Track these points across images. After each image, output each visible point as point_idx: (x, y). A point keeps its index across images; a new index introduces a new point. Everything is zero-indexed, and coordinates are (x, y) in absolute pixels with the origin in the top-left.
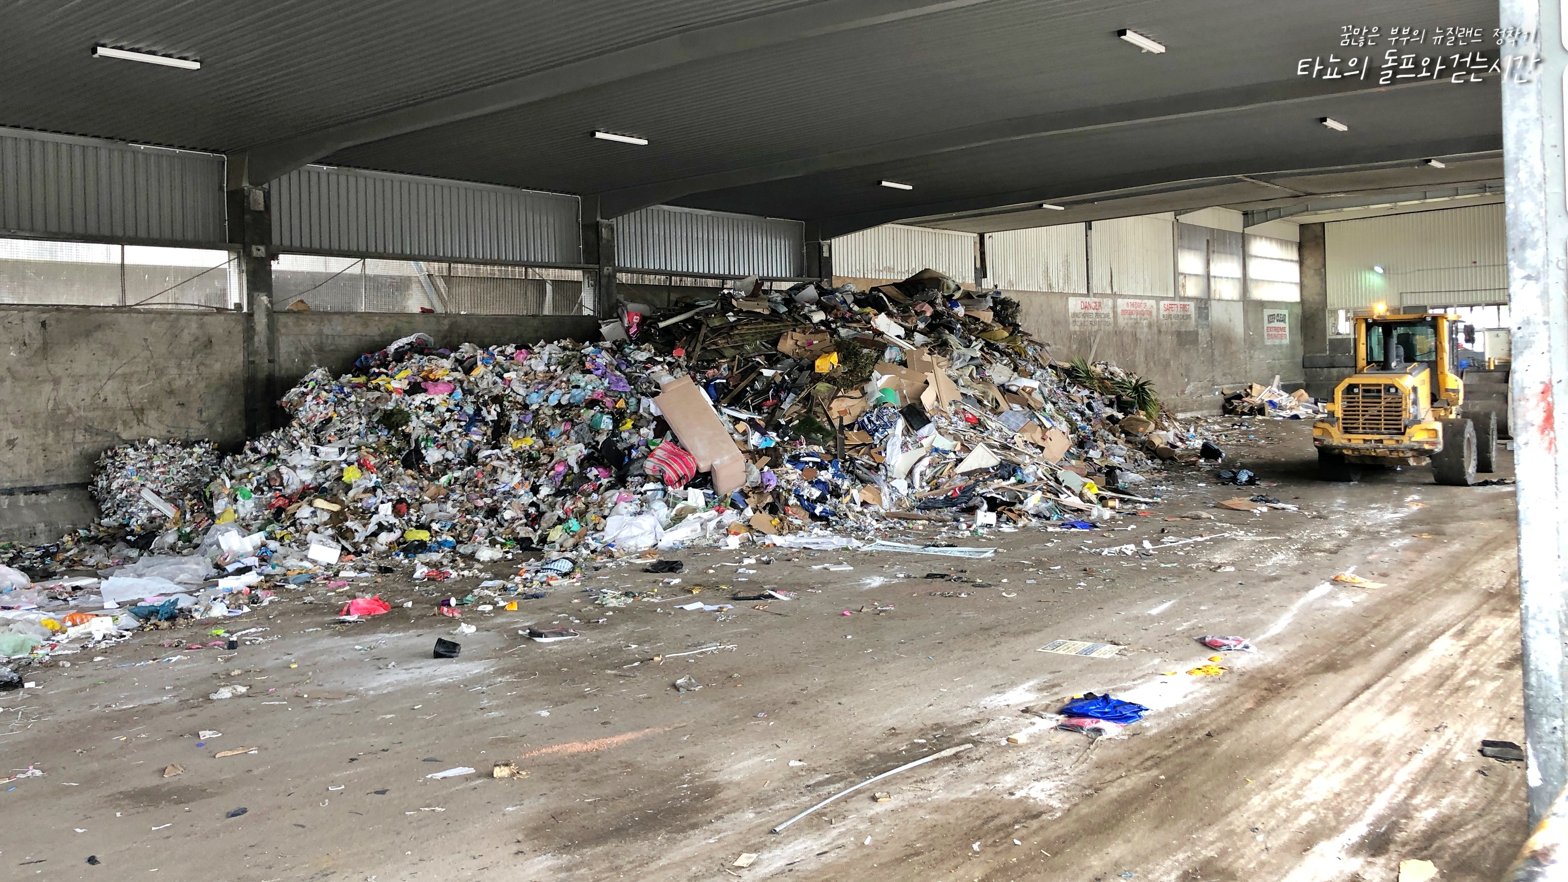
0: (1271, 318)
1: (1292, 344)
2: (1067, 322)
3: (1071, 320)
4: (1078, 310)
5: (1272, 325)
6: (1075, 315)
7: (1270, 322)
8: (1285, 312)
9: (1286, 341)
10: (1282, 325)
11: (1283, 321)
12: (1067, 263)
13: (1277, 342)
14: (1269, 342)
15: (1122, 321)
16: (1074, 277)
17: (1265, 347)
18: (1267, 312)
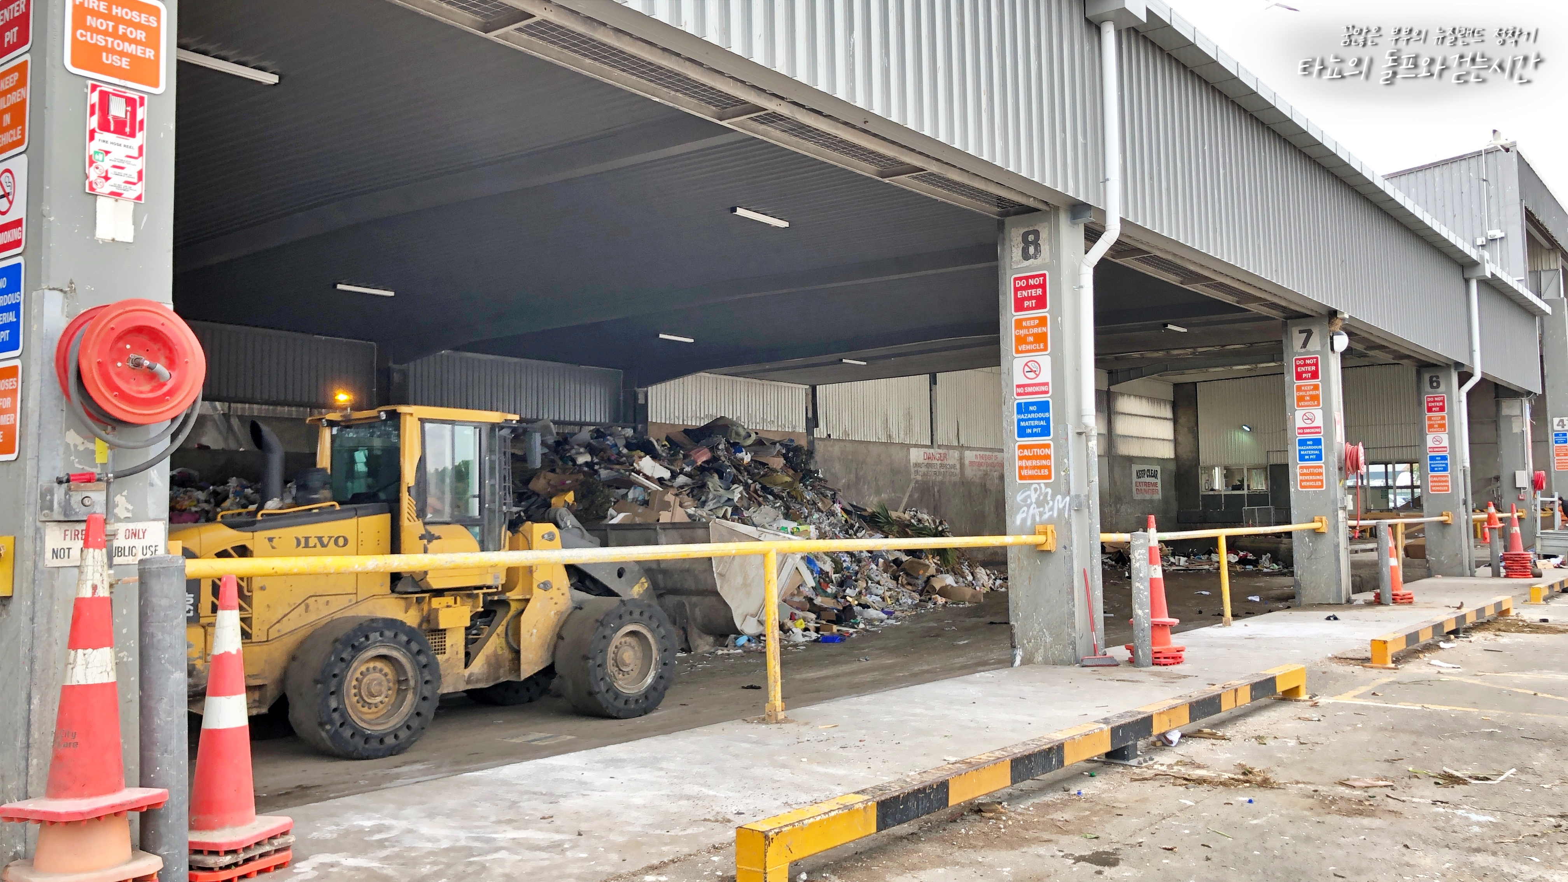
0: (1140, 474)
1: (1165, 500)
2: (908, 472)
3: (913, 470)
4: (921, 460)
5: (1142, 480)
6: (917, 465)
7: (1139, 477)
8: (1158, 468)
9: (1158, 496)
10: (1152, 480)
11: (1155, 476)
12: (909, 416)
13: (1148, 497)
14: (1137, 497)
15: (969, 472)
16: (917, 429)
17: (1133, 502)
18: (1135, 468)
